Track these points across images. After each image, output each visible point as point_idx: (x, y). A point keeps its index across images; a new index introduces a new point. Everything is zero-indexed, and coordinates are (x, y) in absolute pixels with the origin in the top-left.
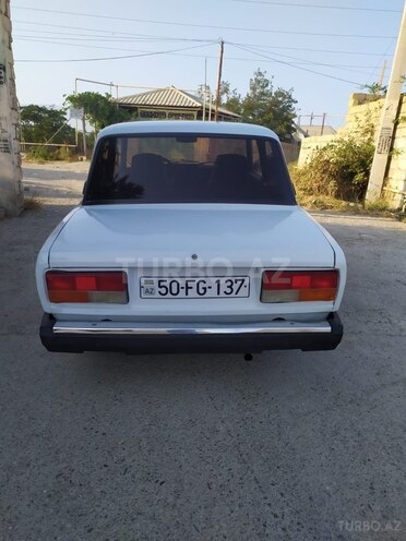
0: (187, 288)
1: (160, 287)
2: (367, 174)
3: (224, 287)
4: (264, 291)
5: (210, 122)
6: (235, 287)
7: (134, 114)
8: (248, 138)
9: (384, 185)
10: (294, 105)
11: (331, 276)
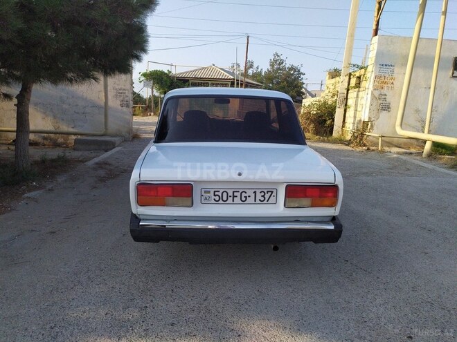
0: (234, 196)
1: (215, 195)
2: (333, 121)
3: (259, 196)
4: (287, 199)
5: (239, 88)
6: (267, 196)
7: (187, 84)
8: (267, 99)
9: (343, 126)
10: (302, 76)
11: (334, 188)
